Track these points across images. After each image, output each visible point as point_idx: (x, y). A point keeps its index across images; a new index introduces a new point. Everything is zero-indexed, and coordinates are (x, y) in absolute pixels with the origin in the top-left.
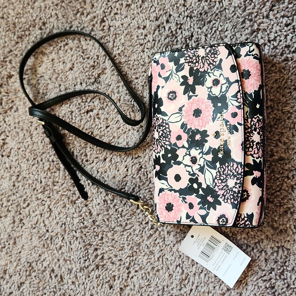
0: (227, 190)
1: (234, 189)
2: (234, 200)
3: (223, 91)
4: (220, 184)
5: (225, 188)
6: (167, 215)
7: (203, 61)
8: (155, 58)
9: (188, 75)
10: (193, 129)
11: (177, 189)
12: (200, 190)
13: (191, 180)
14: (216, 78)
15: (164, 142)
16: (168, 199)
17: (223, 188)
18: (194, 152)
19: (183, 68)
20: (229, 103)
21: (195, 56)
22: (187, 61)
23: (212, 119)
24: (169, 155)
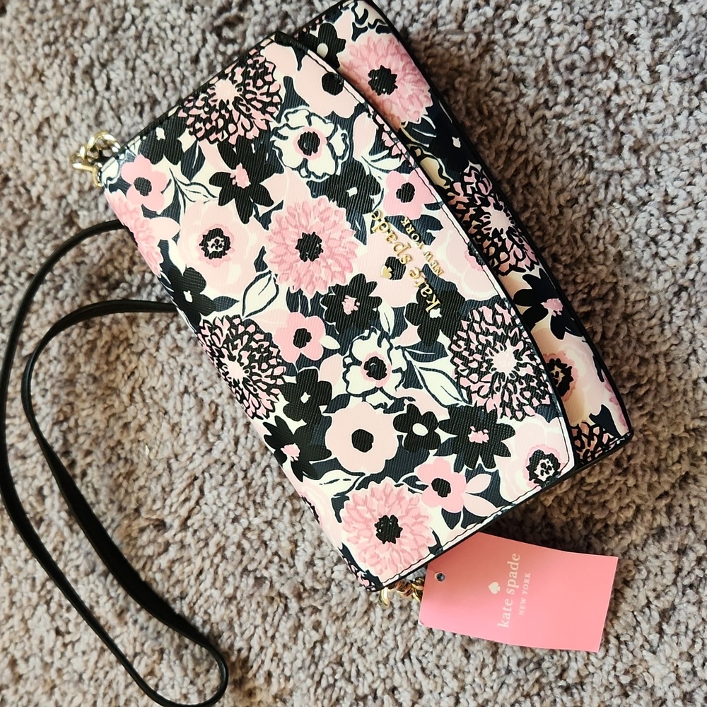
0: (505, 387)
1: (522, 372)
2: (539, 398)
3: (339, 153)
4: (480, 384)
5: (496, 384)
6: (395, 554)
7: (243, 109)
8: (110, 179)
9: (226, 169)
10: (324, 292)
11: (379, 468)
12: (438, 431)
13: (400, 424)
14: (301, 131)
15: (269, 372)
16: (370, 511)
17: (491, 388)
18: (364, 348)
19: (202, 159)
20: (376, 174)
21: (212, 109)
22: (200, 134)
23: (357, 236)
24: (305, 398)
